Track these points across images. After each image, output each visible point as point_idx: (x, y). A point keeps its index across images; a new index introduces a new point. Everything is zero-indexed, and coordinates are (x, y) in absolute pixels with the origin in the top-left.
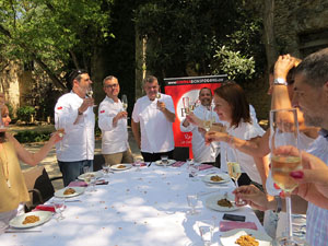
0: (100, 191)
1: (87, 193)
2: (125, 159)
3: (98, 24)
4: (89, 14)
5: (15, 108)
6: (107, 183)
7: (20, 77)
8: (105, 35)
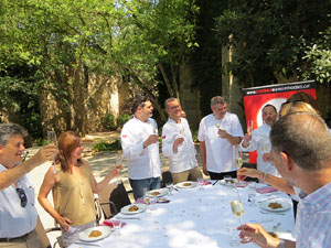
0: (160, 210)
1: (148, 211)
2: (192, 177)
3: (183, 35)
4: (173, 28)
5: (116, 117)
6: (168, 202)
7: (119, 88)
8: (190, 45)
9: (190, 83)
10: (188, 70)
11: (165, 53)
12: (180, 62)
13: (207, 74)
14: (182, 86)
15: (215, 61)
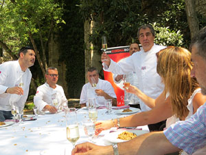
8: (58, 22)
9: (57, 58)
10: (56, 47)
11: (36, 31)
12: (49, 39)
13: (72, 49)
14: (50, 60)
15: (79, 39)
